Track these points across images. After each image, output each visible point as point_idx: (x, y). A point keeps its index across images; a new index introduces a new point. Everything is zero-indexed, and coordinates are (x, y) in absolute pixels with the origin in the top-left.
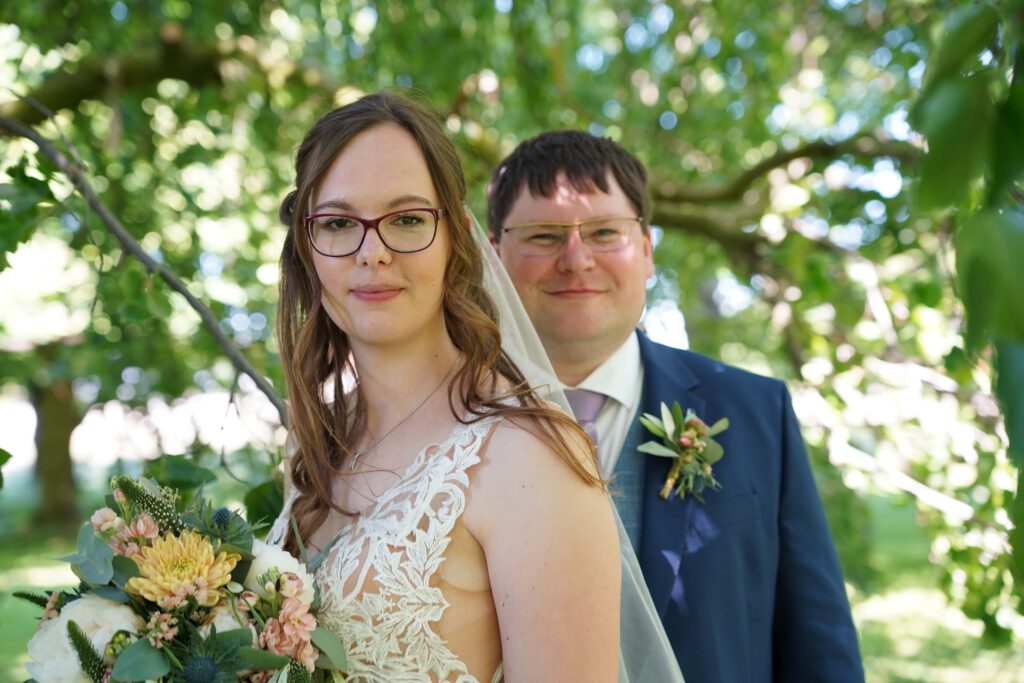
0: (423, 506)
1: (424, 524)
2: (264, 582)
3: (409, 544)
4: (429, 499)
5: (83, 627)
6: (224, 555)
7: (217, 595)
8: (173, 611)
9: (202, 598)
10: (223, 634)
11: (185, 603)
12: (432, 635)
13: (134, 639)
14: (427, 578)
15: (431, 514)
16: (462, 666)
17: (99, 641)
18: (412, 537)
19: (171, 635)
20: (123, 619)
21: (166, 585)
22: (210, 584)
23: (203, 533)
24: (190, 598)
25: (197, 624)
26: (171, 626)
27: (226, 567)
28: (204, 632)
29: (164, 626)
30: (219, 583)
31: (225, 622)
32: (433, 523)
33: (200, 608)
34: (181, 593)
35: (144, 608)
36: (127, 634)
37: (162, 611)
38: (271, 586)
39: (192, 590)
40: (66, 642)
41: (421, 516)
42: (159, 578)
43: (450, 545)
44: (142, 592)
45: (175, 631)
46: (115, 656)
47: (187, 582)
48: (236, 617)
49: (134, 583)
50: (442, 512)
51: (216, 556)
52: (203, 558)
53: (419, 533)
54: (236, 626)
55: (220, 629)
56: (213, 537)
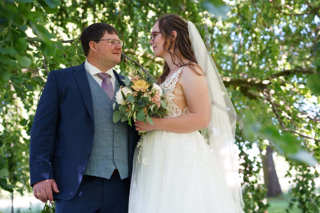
0: (171, 80)
1: (171, 83)
2: (153, 90)
3: (169, 87)
4: (172, 79)
5: (124, 92)
6: (147, 84)
7: (145, 91)
8: (137, 92)
9: (142, 91)
10: (145, 97)
11: (139, 91)
12: (172, 101)
13: (131, 95)
14: (171, 92)
15: (172, 82)
16: (178, 107)
17: (126, 95)
18: (169, 86)
19: (136, 95)
20: (130, 92)
21: (137, 87)
22: (144, 89)
23: (145, 80)
24: (140, 90)
25: (141, 95)
26: (137, 94)
27: (147, 87)
28: (142, 96)
29: (135, 94)
30: (146, 89)
31: (145, 95)
32: (173, 83)
33: (142, 92)
34: (139, 89)
35: (133, 90)
36: (130, 94)
37: (136, 91)
38: (154, 91)
39: (141, 89)
40: (121, 93)
41: (171, 82)
42: (136, 86)
43: (176, 87)
44: (133, 88)
45: (137, 95)
46: (127, 97)
47: (140, 87)
48: (147, 95)
49: (133, 86)
50: (174, 81)
51: (146, 85)
52: (144, 84)
53: (170, 85)
54: (147, 96)
55: (144, 96)
56: (147, 81)
